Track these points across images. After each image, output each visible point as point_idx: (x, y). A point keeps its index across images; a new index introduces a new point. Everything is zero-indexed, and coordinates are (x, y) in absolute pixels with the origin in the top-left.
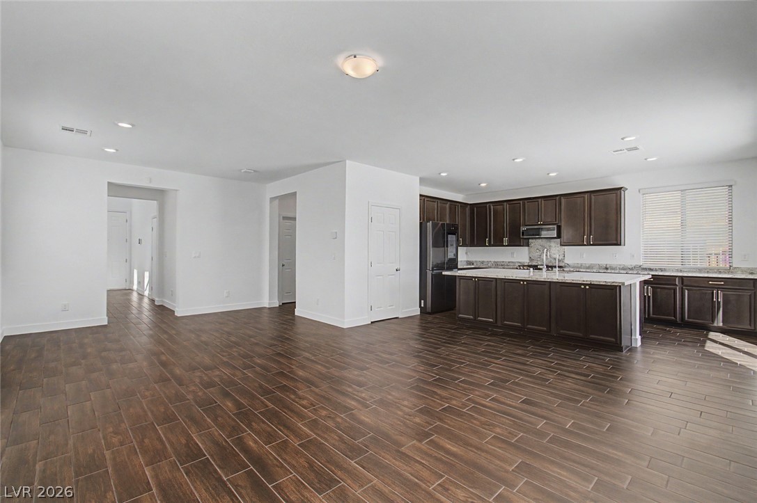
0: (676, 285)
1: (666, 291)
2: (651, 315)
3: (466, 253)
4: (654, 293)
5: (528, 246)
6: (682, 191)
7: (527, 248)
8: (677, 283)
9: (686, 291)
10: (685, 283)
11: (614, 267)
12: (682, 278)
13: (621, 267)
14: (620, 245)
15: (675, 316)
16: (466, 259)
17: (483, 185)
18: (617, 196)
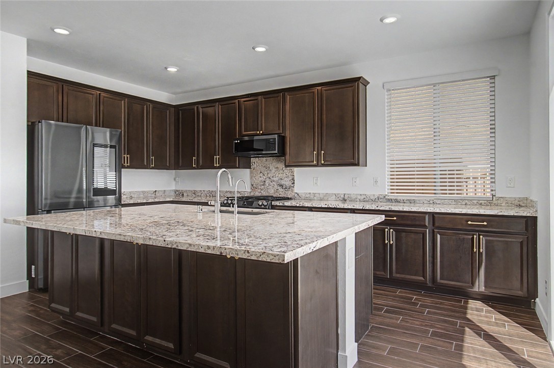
0: (425, 226)
1: (413, 235)
2: (394, 275)
3: (175, 179)
4: (398, 239)
5: (250, 168)
6: (434, 85)
7: (248, 170)
8: (427, 224)
9: (439, 236)
10: (437, 224)
11: (353, 197)
12: (433, 215)
13: (362, 197)
14: (357, 165)
15: (424, 276)
16: (174, 189)
17: (172, 70)
18: (353, 91)
